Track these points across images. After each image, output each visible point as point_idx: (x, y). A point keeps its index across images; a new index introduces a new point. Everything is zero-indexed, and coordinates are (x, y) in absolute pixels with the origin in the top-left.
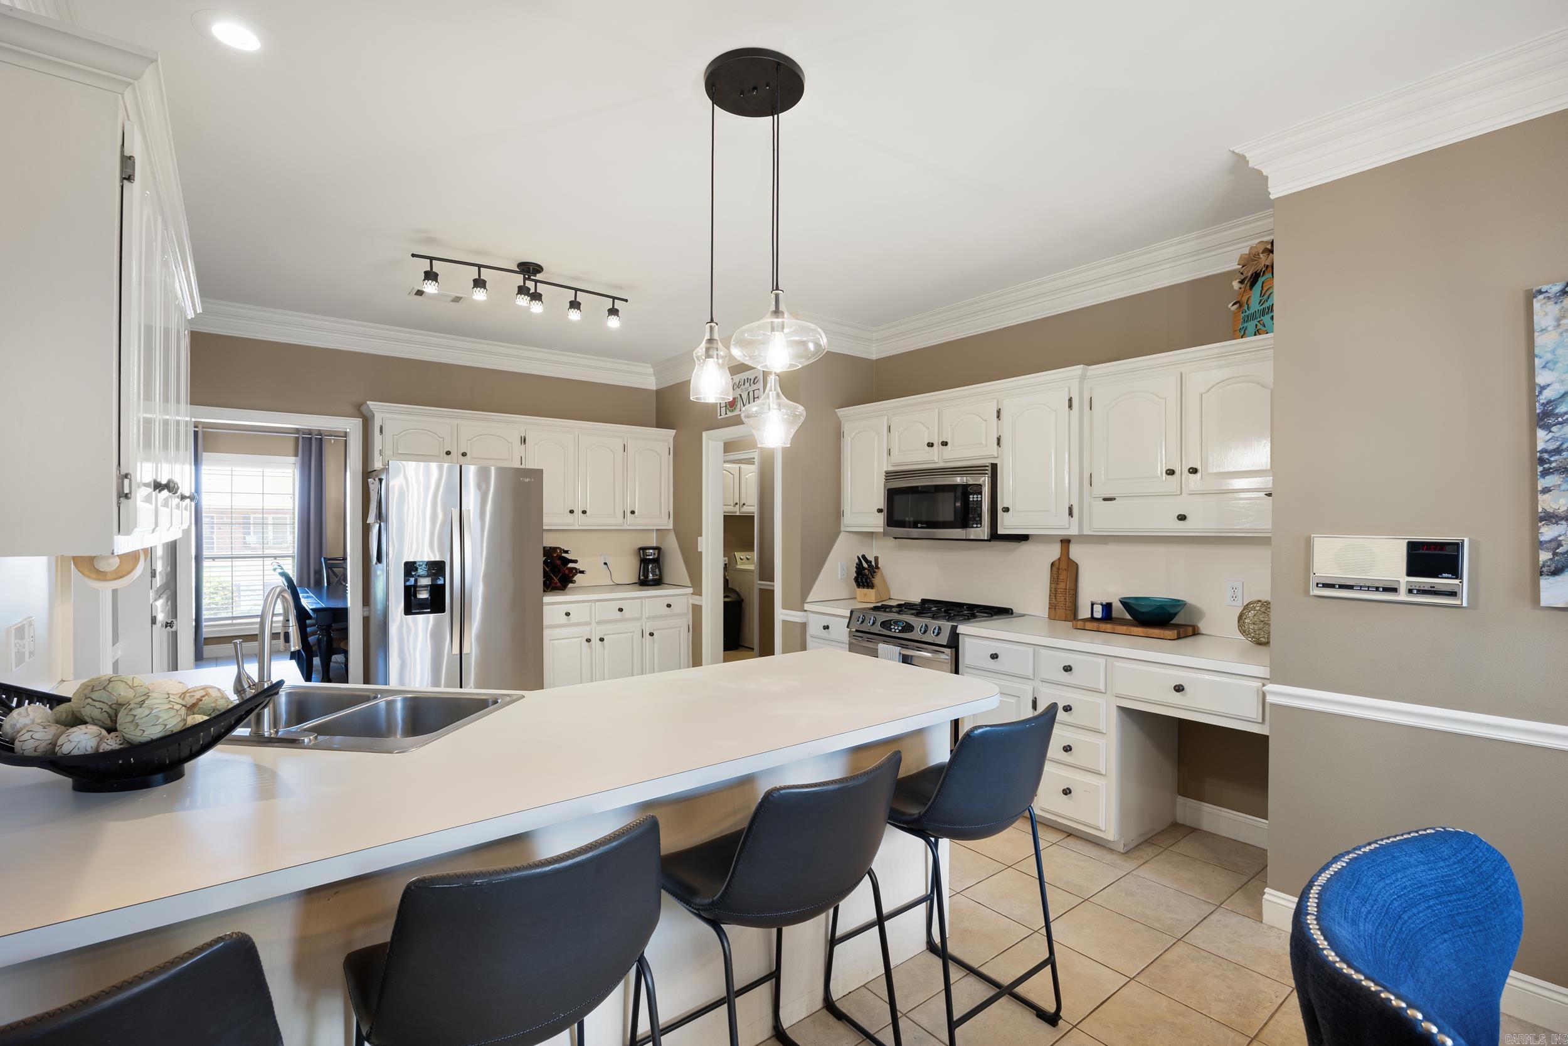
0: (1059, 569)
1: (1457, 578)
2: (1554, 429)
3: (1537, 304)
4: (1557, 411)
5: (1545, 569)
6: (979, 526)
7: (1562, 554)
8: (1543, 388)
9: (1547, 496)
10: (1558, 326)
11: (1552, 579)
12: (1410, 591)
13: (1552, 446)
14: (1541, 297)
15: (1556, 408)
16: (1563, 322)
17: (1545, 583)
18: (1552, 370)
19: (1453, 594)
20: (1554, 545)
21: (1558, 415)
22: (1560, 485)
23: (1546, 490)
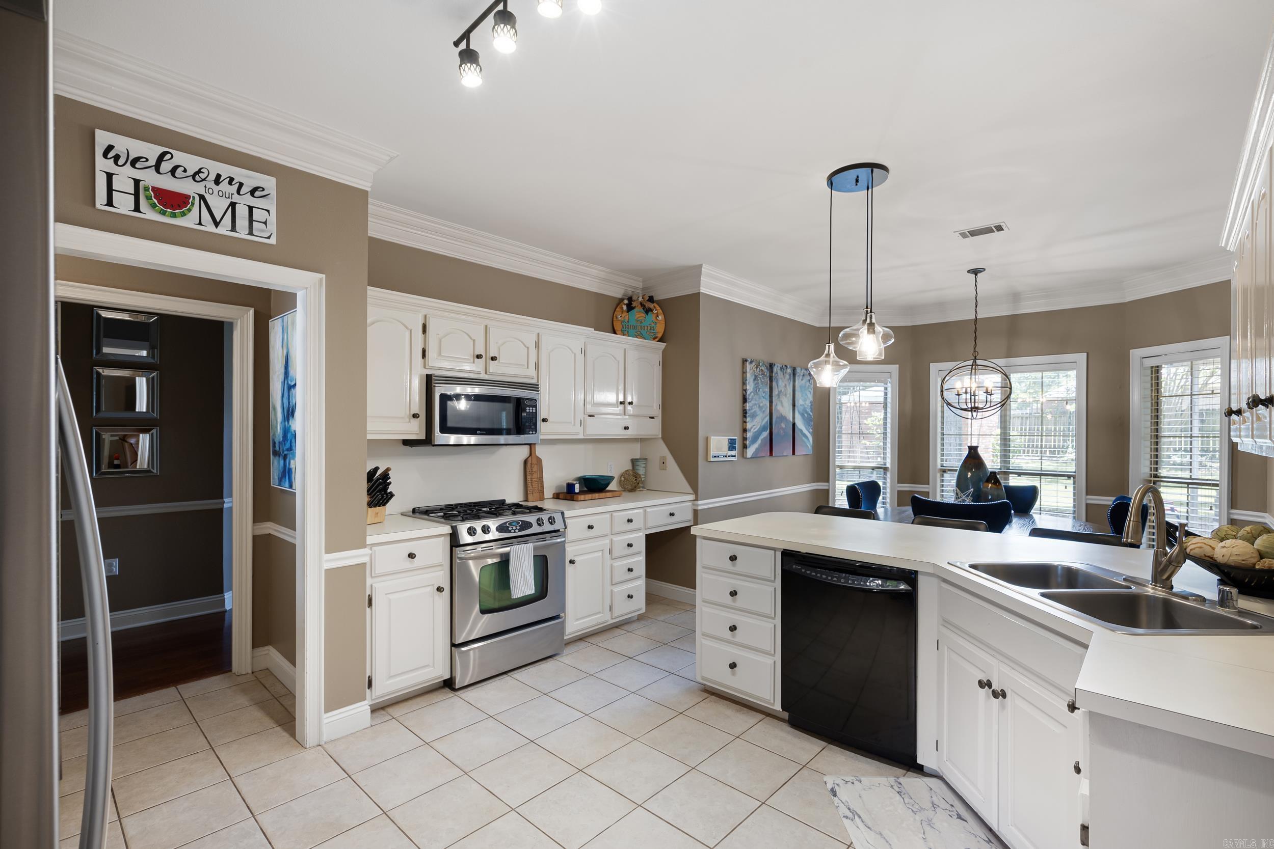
0: (532, 464)
1: (735, 451)
2: (749, 403)
5: (747, 446)
6: (534, 432)
7: (750, 442)
8: (748, 390)
9: (748, 424)
11: (749, 449)
12: (729, 456)
13: (749, 408)
16: (750, 371)
18: (748, 385)
19: (735, 456)
20: (749, 439)
21: (750, 399)
22: (749, 421)
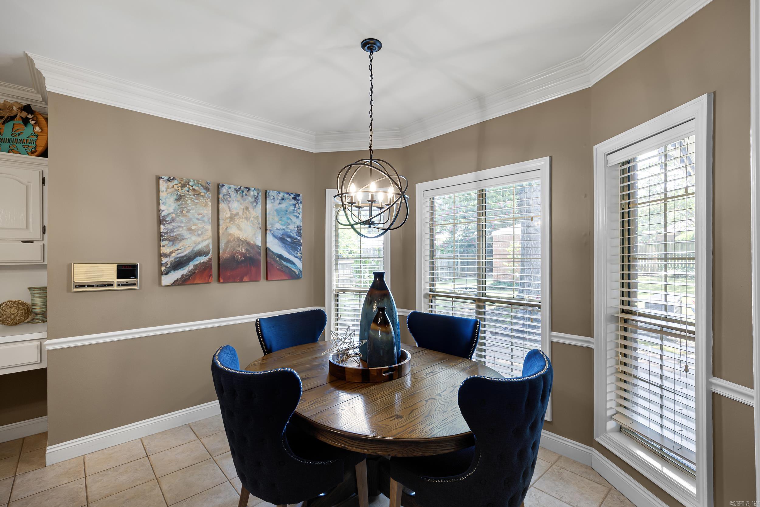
1: (136, 278)
2: (166, 225)
3: (161, 181)
4: (166, 219)
5: (163, 273)
7: (168, 267)
8: (163, 211)
9: (164, 248)
10: (167, 191)
11: (166, 276)
12: (118, 285)
13: (165, 231)
14: (162, 180)
15: (166, 218)
16: (168, 190)
17: (164, 278)
18: (165, 205)
19: (134, 284)
20: (166, 264)
21: (167, 221)
22: (167, 245)
23: (164, 246)
